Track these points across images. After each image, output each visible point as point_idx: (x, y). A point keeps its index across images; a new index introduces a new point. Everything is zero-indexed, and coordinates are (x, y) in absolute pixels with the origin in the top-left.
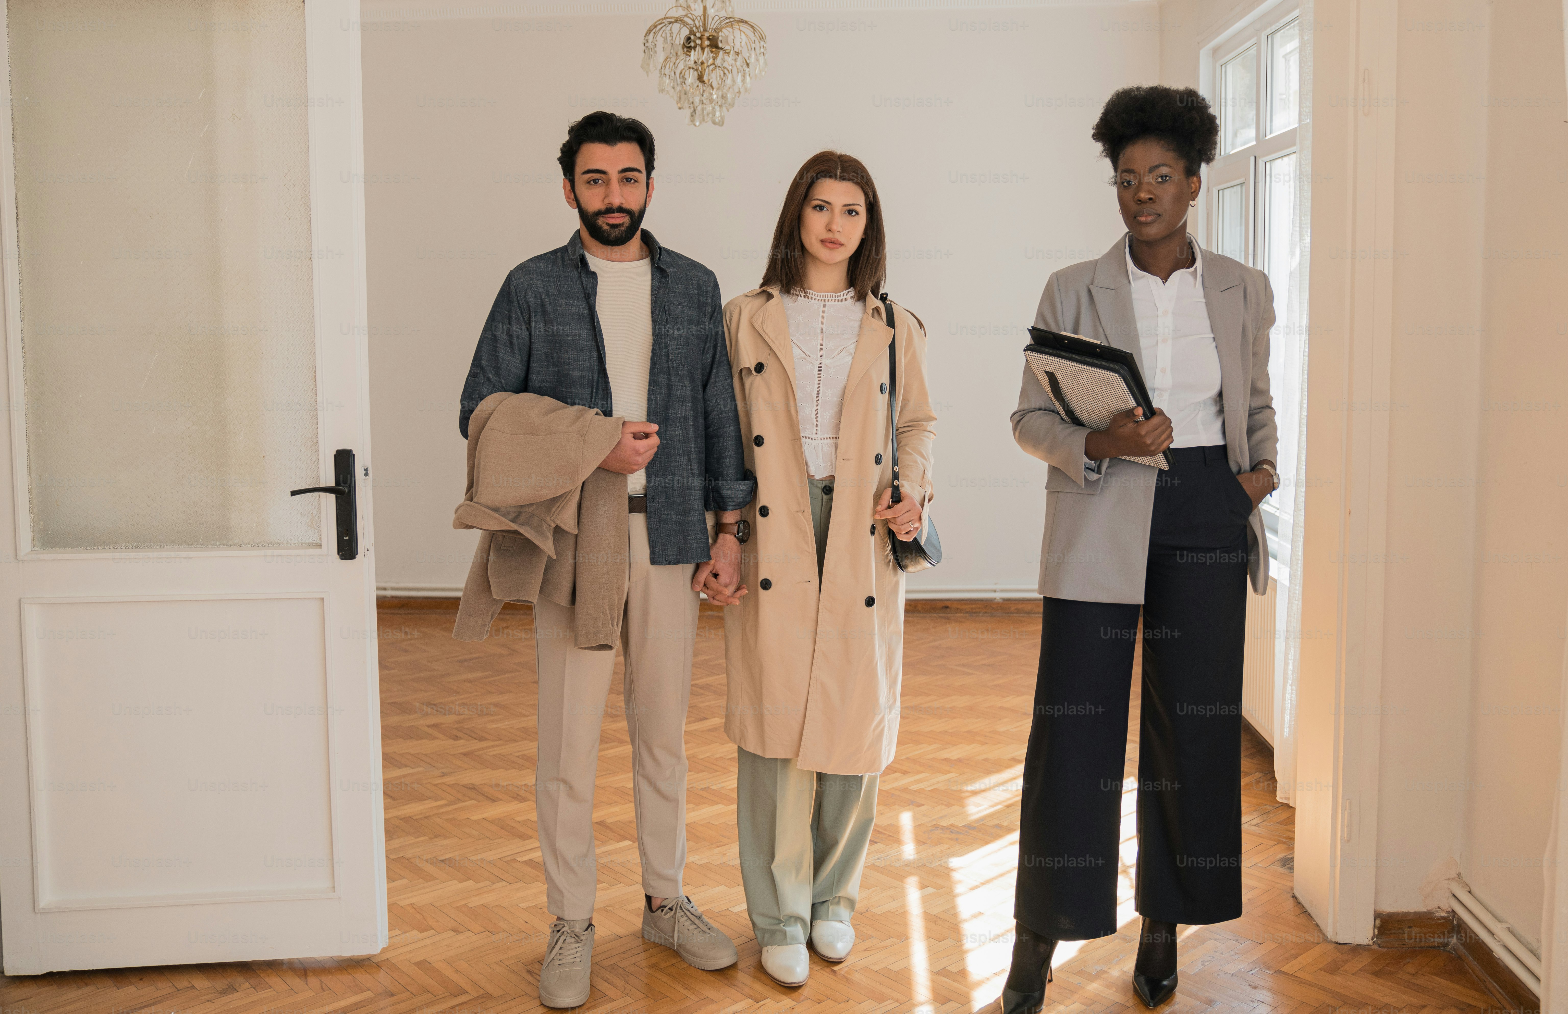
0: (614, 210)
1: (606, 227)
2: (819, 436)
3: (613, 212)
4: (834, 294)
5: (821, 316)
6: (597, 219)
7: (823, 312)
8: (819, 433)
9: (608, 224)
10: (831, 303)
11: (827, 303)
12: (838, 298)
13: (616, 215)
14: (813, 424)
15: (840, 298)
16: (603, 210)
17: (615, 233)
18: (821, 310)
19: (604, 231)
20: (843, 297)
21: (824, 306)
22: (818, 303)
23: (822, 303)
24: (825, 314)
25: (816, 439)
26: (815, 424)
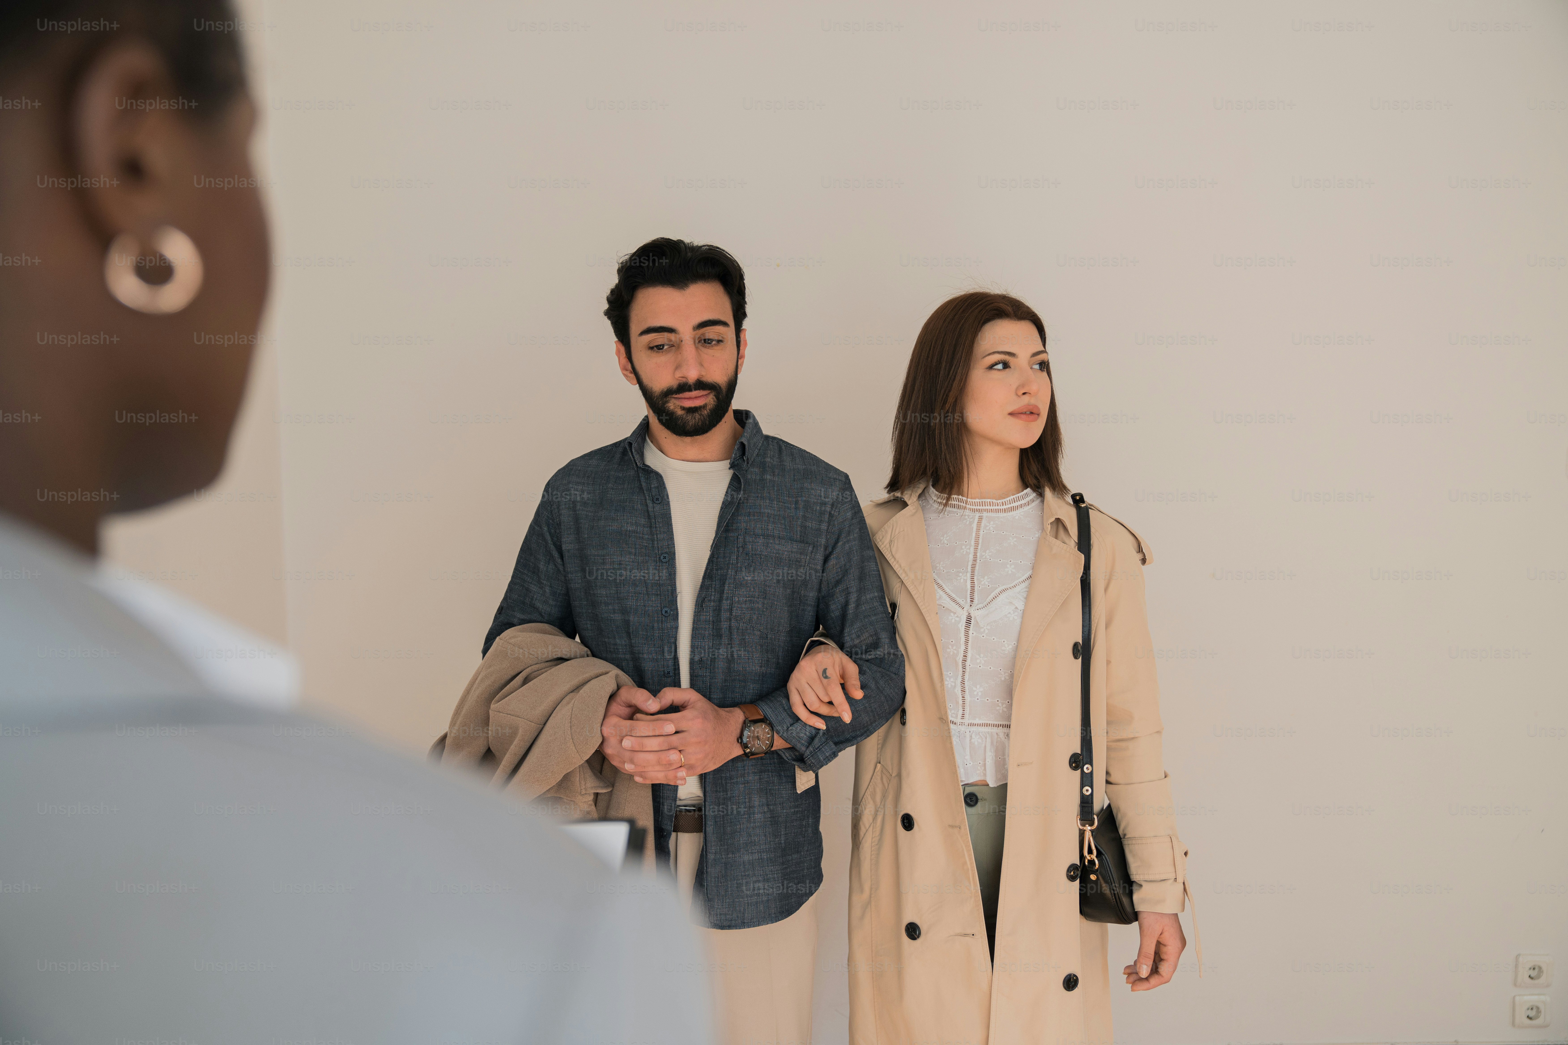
0: (690, 386)
1: (680, 412)
2: (967, 721)
3: (690, 390)
4: (994, 501)
5: (974, 535)
6: (667, 402)
7: (978, 530)
8: (967, 716)
9: (683, 408)
10: (990, 514)
11: (985, 514)
12: (1002, 507)
13: (694, 393)
14: (957, 703)
15: (1004, 507)
16: (675, 387)
17: (692, 420)
18: (975, 526)
19: (677, 418)
20: (1010, 506)
21: (981, 518)
22: (972, 514)
23: (977, 515)
24: (981, 533)
25: (962, 724)
26: (961, 702)
